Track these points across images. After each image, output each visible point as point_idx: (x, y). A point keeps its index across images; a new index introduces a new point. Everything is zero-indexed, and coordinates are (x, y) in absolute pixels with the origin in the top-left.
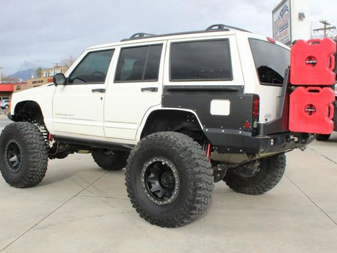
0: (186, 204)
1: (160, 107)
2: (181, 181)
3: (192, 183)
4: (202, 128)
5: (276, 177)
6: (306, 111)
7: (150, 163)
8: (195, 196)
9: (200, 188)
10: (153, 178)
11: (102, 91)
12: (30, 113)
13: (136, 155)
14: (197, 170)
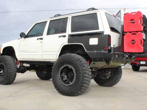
0: (79, 84)
1: (67, 44)
2: (77, 74)
3: (82, 74)
4: (86, 51)
5: (118, 78)
6: (131, 43)
7: (63, 67)
8: (83, 80)
9: (85, 77)
10: (64, 75)
11: (41, 39)
12: (9, 53)
13: (56, 64)
14: (84, 68)
